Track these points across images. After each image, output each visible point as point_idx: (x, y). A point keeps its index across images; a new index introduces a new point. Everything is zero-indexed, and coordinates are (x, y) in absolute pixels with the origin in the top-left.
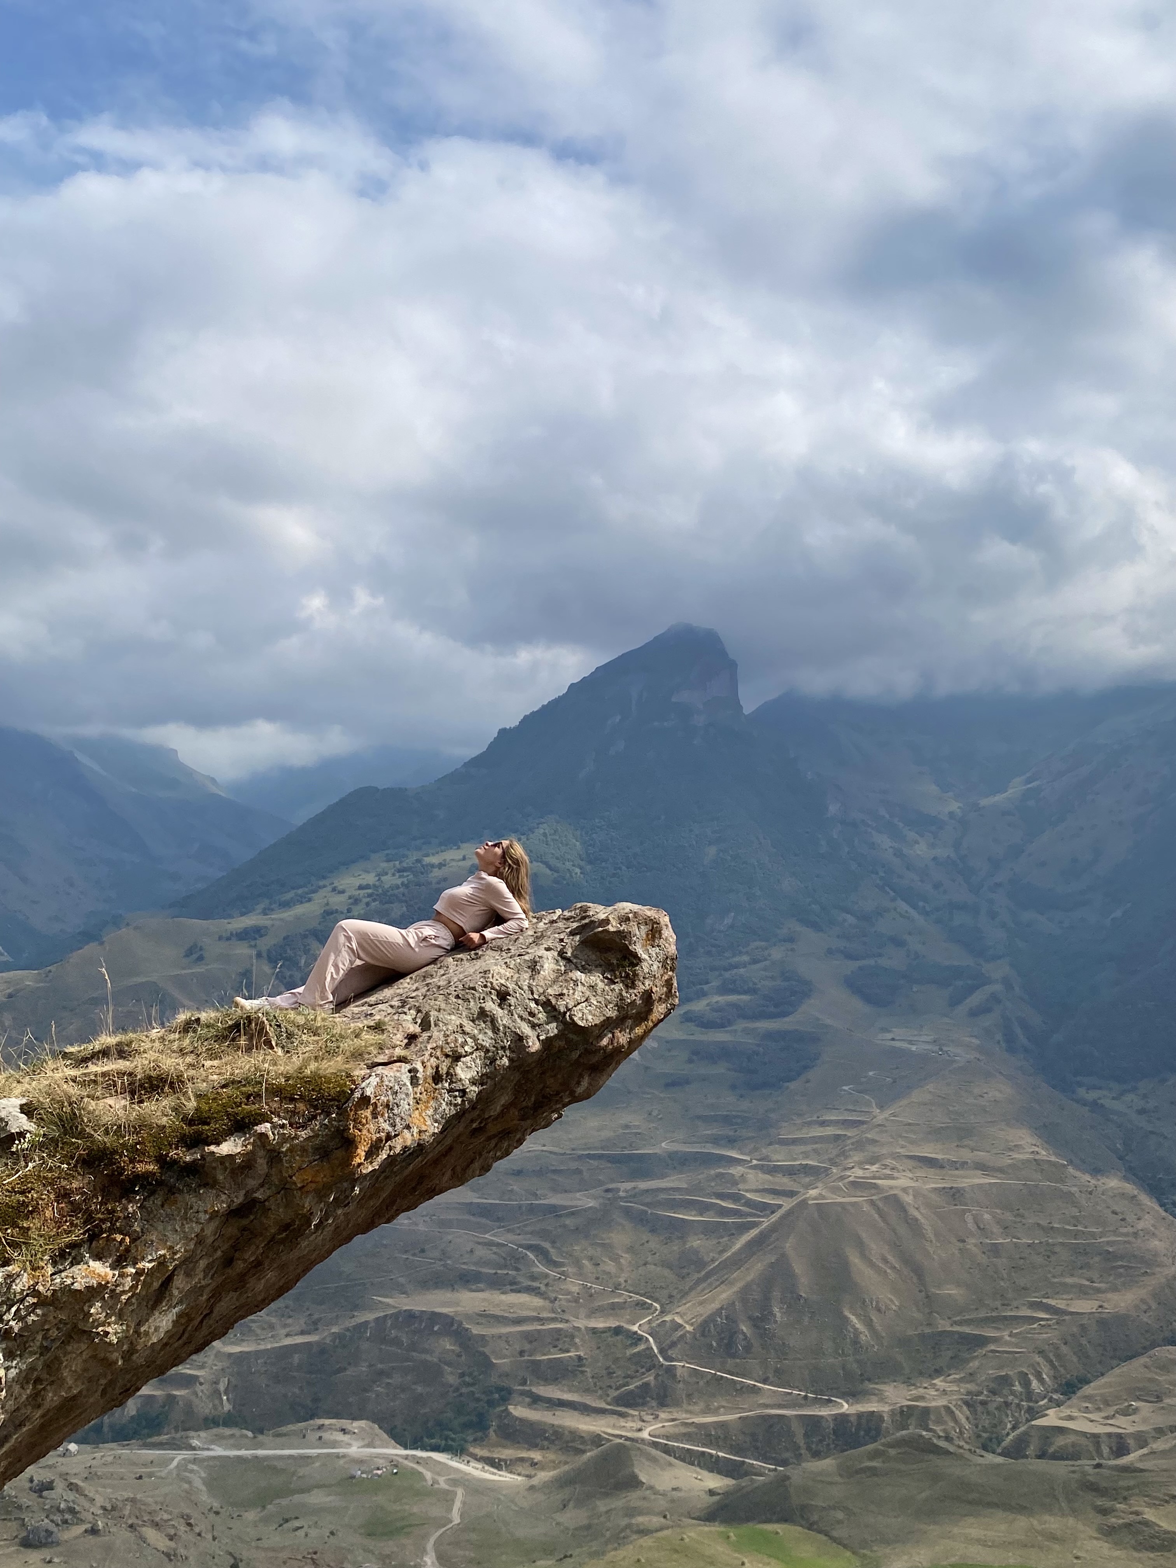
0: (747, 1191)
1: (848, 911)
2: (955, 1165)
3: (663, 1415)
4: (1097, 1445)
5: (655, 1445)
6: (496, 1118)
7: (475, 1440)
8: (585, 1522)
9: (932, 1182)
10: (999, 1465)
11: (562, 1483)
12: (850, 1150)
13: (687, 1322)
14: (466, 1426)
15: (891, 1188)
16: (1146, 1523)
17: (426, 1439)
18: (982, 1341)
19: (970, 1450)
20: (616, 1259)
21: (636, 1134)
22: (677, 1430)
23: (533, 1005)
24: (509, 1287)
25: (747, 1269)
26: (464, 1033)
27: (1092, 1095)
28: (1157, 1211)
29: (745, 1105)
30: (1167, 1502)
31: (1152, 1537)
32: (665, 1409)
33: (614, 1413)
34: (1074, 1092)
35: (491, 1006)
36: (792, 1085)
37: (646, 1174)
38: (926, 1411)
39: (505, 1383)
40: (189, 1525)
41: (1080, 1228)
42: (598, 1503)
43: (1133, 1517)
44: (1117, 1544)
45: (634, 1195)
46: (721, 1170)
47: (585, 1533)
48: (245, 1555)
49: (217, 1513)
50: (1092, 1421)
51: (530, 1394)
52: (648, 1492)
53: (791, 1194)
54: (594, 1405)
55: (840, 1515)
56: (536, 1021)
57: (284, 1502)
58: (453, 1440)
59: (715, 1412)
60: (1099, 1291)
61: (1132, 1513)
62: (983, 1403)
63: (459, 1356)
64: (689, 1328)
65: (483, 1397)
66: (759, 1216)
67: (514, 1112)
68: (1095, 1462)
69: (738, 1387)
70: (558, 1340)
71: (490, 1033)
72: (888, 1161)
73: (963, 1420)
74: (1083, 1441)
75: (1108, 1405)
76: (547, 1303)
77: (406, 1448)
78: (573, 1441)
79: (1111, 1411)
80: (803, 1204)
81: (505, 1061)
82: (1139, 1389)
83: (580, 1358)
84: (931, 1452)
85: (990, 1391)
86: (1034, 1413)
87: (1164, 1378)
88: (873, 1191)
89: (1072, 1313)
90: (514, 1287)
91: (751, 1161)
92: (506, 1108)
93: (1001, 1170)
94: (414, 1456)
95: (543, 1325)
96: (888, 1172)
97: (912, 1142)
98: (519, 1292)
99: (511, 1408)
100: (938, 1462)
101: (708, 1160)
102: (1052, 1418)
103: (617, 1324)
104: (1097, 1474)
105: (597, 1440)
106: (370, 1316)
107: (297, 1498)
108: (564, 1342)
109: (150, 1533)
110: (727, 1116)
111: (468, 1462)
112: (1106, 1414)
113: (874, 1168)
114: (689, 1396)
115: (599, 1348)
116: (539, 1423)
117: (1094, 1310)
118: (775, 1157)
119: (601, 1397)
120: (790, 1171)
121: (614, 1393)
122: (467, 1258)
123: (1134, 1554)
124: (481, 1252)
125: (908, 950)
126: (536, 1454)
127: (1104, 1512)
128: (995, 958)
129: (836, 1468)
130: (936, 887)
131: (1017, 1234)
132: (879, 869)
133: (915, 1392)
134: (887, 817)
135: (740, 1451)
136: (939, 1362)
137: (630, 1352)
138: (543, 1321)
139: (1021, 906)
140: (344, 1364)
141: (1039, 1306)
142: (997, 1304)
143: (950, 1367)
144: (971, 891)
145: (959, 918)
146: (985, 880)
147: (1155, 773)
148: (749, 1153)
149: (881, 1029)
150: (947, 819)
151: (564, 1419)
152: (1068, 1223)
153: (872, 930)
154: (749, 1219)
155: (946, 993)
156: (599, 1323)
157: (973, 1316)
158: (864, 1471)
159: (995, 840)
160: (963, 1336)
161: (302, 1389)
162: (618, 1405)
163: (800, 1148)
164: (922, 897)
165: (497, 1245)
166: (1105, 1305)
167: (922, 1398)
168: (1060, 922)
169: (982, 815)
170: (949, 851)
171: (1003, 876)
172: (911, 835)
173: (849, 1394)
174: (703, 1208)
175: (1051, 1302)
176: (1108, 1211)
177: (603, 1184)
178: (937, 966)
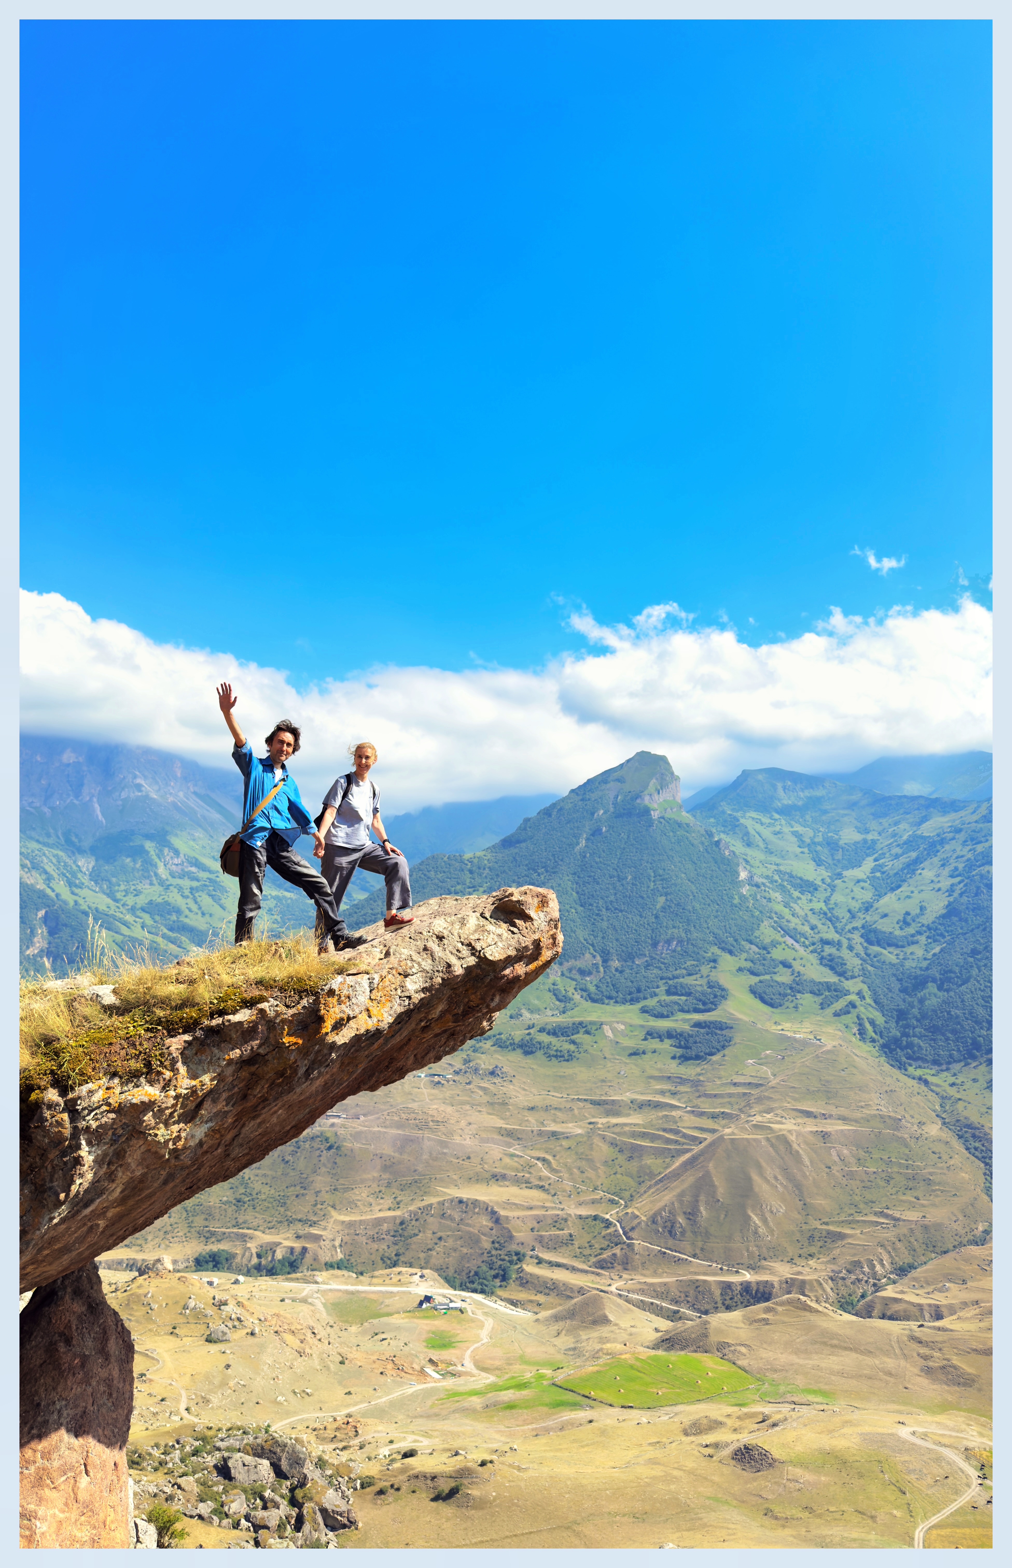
0: (684, 1128)
1: (751, 943)
2: (825, 1117)
3: (625, 1276)
4: (921, 1310)
5: (620, 1296)
6: (437, 1020)
7: (501, 1286)
8: (572, 1346)
9: (811, 1126)
10: (852, 1322)
11: (557, 1318)
12: (754, 1103)
13: (642, 1214)
14: (495, 1277)
15: (781, 1130)
16: (955, 1367)
17: (468, 1284)
18: (841, 1236)
19: (833, 1310)
20: (595, 1169)
22: (635, 1287)
23: (460, 945)
24: (525, 1185)
25: (683, 1180)
26: (412, 960)
27: (919, 1072)
28: (964, 1153)
29: (683, 1070)
30: (969, 1353)
31: (959, 1376)
32: (626, 1272)
33: (593, 1273)
34: (906, 1070)
35: (433, 945)
36: (714, 1058)
37: (617, 1114)
38: (803, 1282)
39: (520, 1249)
40: (314, 1333)
41: (910, 1162)
42: (581, 1333)
43: (945, 1362)
44: (935, 1380)
45: (608, 1127)
46: (666, 1113)
47: (573, 1353)
48: (349, 1356)
49: (331, 1326)
50: (918, 1295)
51: (537, 1257)
52: (616, 1327)
53: (713, 1131)
54: (580, 1267)
55: (743, 1350)
56: (460, 955)
57: (375, 1321)
58: (486, 1286)
59: (660, 1276)
60: (923, 1206)
61: (945, 1359)
62: (843, 1279)
63: (491, 1229)
64: (644, 1218)
65: (507, 1258)
66: (692, 1145)
67: (449, 1017)
68: (919, 1323)
69: (676, 1259)
70: (557, 1222)
71: (430, 962)
72: (779, 1112)
73: (829, 1290)
74: (912, 1308)
75: (929, 1284)
76: (550, 1197)
77: (455, 1290)
78: (565, 1290)
79: (930, 1289)
80: (721, 1137)
81: (440, 980)
82: (951, 1274)
83: (571, 1236)
84: (805, 1310)
85: (848, 1271)
86: (877, 1288)
87: (967, 1268)
88: (769, 1132)
89: (904, 1220)
90: (528, 1185)
91: (686, 1108)
92: (443, 1013)
93: (856, 1121)
94: (460, 1295)
95: (547, 1211)
96: (779, 1119)
97: (795, 1100)
98: (532, 1188)
99: (524, 1266)
100: (812, 1317)
101: (658, 1106)
102: (889, 1292)
103: (596, 1213)
104: (921, 1331)
105: (581, 1291)
106: (434, 1200)
107: (384, 1319)
108: (561, 1224)
109: (288, 1337)
110: (671, 1076)
111: (496, 1301)
112: (927, 1291)
113: (768, 1116)
114: (643, 1263)
115: (583, 1229)
116: (542, 1277)
117: (919, 1219)
118: (702, 1106)
119: (584, 1262)
120: (714, 1116)
121: (593, 1260)
122: (497, 1164)
123: (946, 1387)
124: (507, 1160)
125: (793, 970)
126: (541, 1298)
127: (925, 1358)
128: (853, 977)
129: (741, 1318)
130: (812, 929)
131: (867, 1165)
132: (774, 915)
133: (796, 1269)
134: (780, 881)
135: (676, 1302)
136: (813, 1250)
137: (604, 1233)
138: (547, 1209)
139: (871, 943)
140: (416, 1231)
141: (882, 1214)
142: (852, 1211)
143: (820, 1253)
144: (837, 932)
145: (828, 950)
146: (846, 925)
147: (962, 856)
148: (685, 1102)
149: (775, 1023)
150: (820, 884)
151: (559, 1275)
152: (902, 1159)
153: (769, 956)
154: (685, 1147)
155: (819, 999)
156: (584, 1212)
157: (836, 1219)
158: (760, 1321)
159: (853, 898)
160: (829, 1232)
161: (389, 1247)
162: (596, 1267)
163: (720, 1100)
164: (803, 935)
165: (518, 1156)
166: (927, 1216)
167: (799, 1273)
168: (897, 955)
169: (844, 882)
170: (822, 905)
171: (858, 923)
172: (796, 894)
173: (751, 1268)
174: (653, 1138)
175: (890, 1212)
176: (930, 1151)
177: (587, 1119)
178: (813, 981)
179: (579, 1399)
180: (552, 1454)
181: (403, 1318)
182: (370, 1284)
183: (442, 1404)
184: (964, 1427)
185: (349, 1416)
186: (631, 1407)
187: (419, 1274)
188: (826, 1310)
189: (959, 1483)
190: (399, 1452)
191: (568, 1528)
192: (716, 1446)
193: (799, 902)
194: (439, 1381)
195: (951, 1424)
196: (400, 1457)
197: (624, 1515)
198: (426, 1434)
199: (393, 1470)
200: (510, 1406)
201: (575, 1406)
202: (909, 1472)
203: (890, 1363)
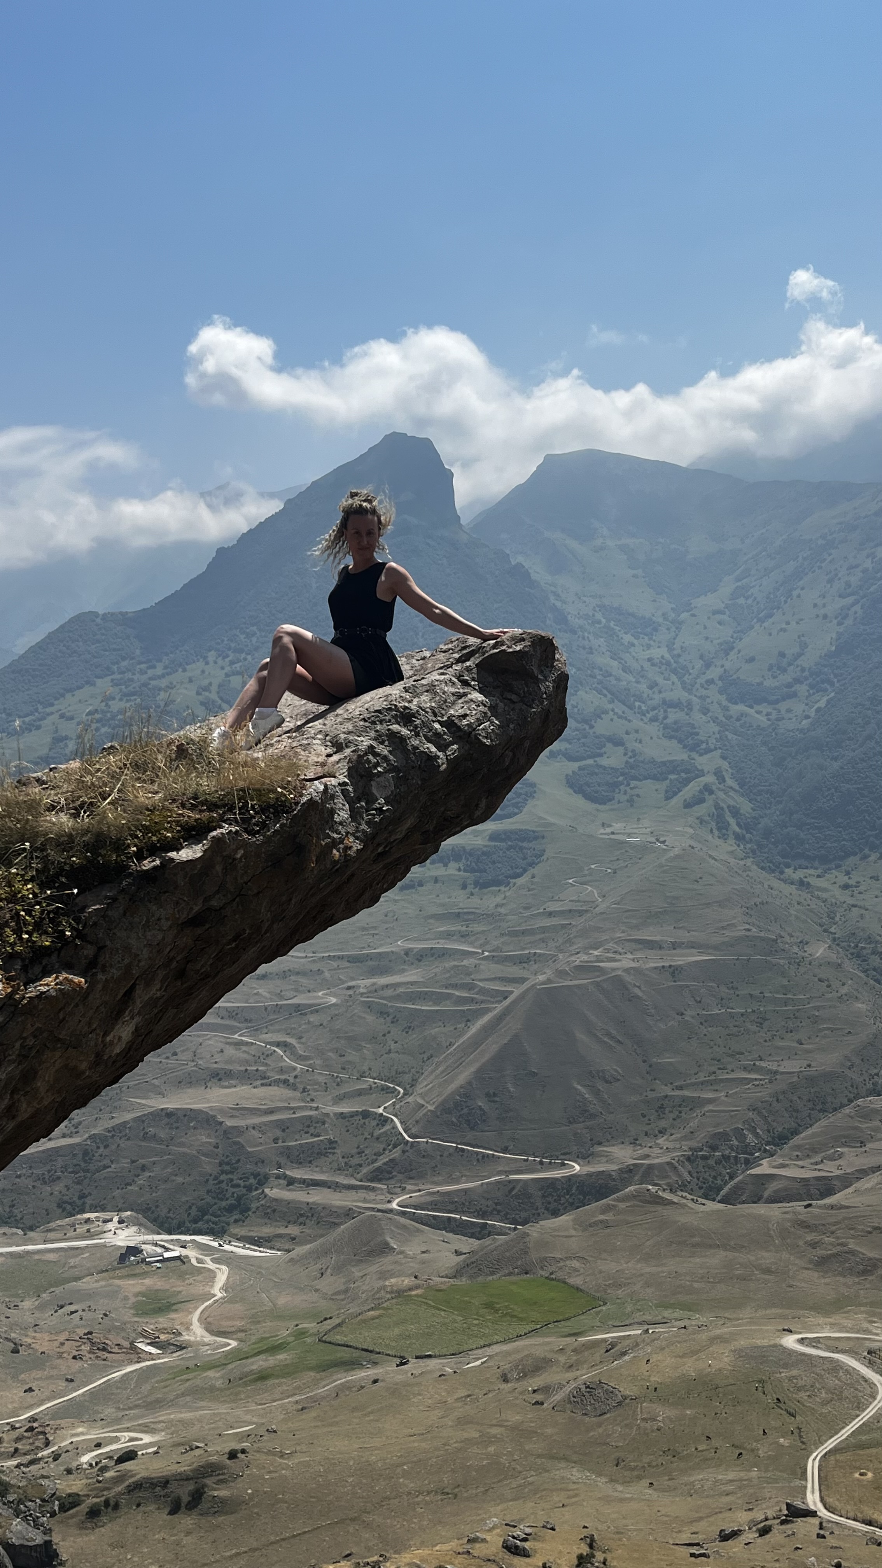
0: (480, 980)
2: (674, 946)
3: (409, 1187)
4: (807, 1186)
5: (403, 1214)
7: (236, 1221)
8: (343, 1287)
9: (652, 961)
10: (718, 1211)
11: (317, 1255)
12: (575, 937)
13: (427, 1103)
14: (230, 1209)
15: (614, 969)
16: (852, 1253)
17: (187, 1224)
18: (700, 1102)
19: (693, 1200)
20: (359, 1049)
21: (373, 935)
22: (423, 1200)
23: (440, 725)
24: (259, 1083)
25: (482, 1051)
26: (377, 753)
27: (799, 874)
28: (860, 977)
29: (475, 901)
31: (857, 1264)
32: (411, 1181)
33: (366, 1188)
34: (782, 873)
36: (519, 881)
37: (383, 971)
38: (651, 1168)
39: (259, 1168)
41: (788, 996)
42: (353, 1269)
43: (839, 1248)
45: (375, 990)
46: (456, 963)
47: (343, 1297)
50: (803, 1167)
51: (285, 1176)
52: (401, 1256)
53: (522, 980)
54: (345, 1182)
55: (575, 1264)
56: (440, 741)
57: (58, 1290)
58: (215, 1223)
59: (458, 1180)
60: (807, 1051)
61: (839, 1245)
62: (704, 1158)
63: (216, 1147)
64: (430, 1107)
65: (241, 1183)
66: (493, 1003)
68: (806, 1203)
69: (479, 1157)
70: (309, 1126)
72: (611, 945)
73: (686, 1175)
74: (794, 1185)
75: (816, 1152)
76: (297, 1094)
77: (169, 1233)
78: (327, 1216)
79: (818, 1158)
80: (533, 988)
82: (845, 1136)
83: (331, 1142)
84: (657, 1203)
85: (710, 1147)
86: (750, 1164)
87: (866, 1125)
88: (597, 974)
89: (782, 1073)
90: (264, 1081)
91: (483, 953)
93: (716, 948)
95: (294, 1113)
96: (610, 955)
97: (632, 927)
98: (270, 1085)
99: (267, 1191)
100: (667, 1212)
101: (442, 954)
102: (765, 1168)
103: (364, 1108)
104: (807, 1213)
105: (349, 1214)
106: (128, 1116)
107: (71, 1286)
108: (315, 1128)
110: (459, 913)
111: (230, 1242)
112: (813, 1161)
113: (596, 953)
114: (433, 1167)
115: (348, 1131)
116: (293, 1201)
117: (803, 1069)
118: (505, 948)
119: (351, 1175)
120: (520, 960)
121: (364, 1170)
122: (218, 1057)
123: (841, 1279)
124: (230, 1051)
125: (626, 749)
126: (293, 1230)
127: (814, 1245)
128: (708, 751)
129: (571, 1223)
130: (651, 687)
131: (731, 1005)
132: (597, 671)
133: (641, 1152)
134: (604, 621)
135: (483, 1214)
136: (663, 1124)
137: (377, 1133)
138: (294, 1110)
139: (732, 700)
140: (106, 1162)
141: (754, 1069)
142: (713, 1069)
143: (673, 1127)
144: (684, 688)
145: (674, 715)
146: (698, 677)
147: (857, 566)
148: (481, 946)
149: (603, 825)
150: (661, 620)
151: (316, 1197)
152: (778, 993)
153: (591, 731)
154: (483, 1006)
155: (663, 786)
156: (345, 1108)
157: (693, 1080)
158: (595, 1224)
159: (707, 638)
160: (684, 1099)
161: (68, 1188)
162: (369, 1180)
163: (528, 939)
164: (639, 698)
165: (247, 1043)
166: (813, 1064)
167: (647, 1156)
168: (768, 714)
169: (693, 615)
170: (663, 652)
171: (714, 673)
172: (627, 638)
173: (583, 1157)
174: (440, 998)
175: (763, 1064)
176: (816, 979)
177: (344, 982)
178: (653, 762)
179: (356, 1354)
180: (325, 1430)
181: (97, 1281)
182: (45, 1242)
183: (166, 1387)
184: (866, 1325)
185: (33, 1419)
186: (430, 1356)
187: (116, 1219)
188: (685, 1201)
189: (860, 1394)
190: (111, 1458)
191: (353, 1520)
192: (546, 1390)
193: (632, 650)
194: (158, 1357)
195: (848, 1323)
196: (112, 1463)
197: (429, 1493)
198: (146, 1429)
199: (106, 1481)
200: (263, 1376)
201: (352, 1364)
202: (799, 1389)
203: (767, 1258)
